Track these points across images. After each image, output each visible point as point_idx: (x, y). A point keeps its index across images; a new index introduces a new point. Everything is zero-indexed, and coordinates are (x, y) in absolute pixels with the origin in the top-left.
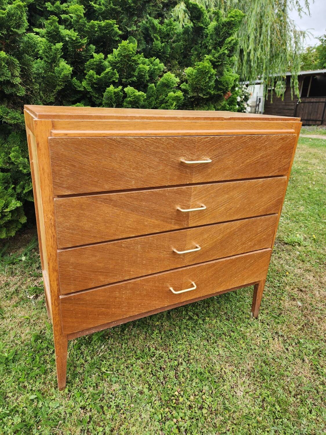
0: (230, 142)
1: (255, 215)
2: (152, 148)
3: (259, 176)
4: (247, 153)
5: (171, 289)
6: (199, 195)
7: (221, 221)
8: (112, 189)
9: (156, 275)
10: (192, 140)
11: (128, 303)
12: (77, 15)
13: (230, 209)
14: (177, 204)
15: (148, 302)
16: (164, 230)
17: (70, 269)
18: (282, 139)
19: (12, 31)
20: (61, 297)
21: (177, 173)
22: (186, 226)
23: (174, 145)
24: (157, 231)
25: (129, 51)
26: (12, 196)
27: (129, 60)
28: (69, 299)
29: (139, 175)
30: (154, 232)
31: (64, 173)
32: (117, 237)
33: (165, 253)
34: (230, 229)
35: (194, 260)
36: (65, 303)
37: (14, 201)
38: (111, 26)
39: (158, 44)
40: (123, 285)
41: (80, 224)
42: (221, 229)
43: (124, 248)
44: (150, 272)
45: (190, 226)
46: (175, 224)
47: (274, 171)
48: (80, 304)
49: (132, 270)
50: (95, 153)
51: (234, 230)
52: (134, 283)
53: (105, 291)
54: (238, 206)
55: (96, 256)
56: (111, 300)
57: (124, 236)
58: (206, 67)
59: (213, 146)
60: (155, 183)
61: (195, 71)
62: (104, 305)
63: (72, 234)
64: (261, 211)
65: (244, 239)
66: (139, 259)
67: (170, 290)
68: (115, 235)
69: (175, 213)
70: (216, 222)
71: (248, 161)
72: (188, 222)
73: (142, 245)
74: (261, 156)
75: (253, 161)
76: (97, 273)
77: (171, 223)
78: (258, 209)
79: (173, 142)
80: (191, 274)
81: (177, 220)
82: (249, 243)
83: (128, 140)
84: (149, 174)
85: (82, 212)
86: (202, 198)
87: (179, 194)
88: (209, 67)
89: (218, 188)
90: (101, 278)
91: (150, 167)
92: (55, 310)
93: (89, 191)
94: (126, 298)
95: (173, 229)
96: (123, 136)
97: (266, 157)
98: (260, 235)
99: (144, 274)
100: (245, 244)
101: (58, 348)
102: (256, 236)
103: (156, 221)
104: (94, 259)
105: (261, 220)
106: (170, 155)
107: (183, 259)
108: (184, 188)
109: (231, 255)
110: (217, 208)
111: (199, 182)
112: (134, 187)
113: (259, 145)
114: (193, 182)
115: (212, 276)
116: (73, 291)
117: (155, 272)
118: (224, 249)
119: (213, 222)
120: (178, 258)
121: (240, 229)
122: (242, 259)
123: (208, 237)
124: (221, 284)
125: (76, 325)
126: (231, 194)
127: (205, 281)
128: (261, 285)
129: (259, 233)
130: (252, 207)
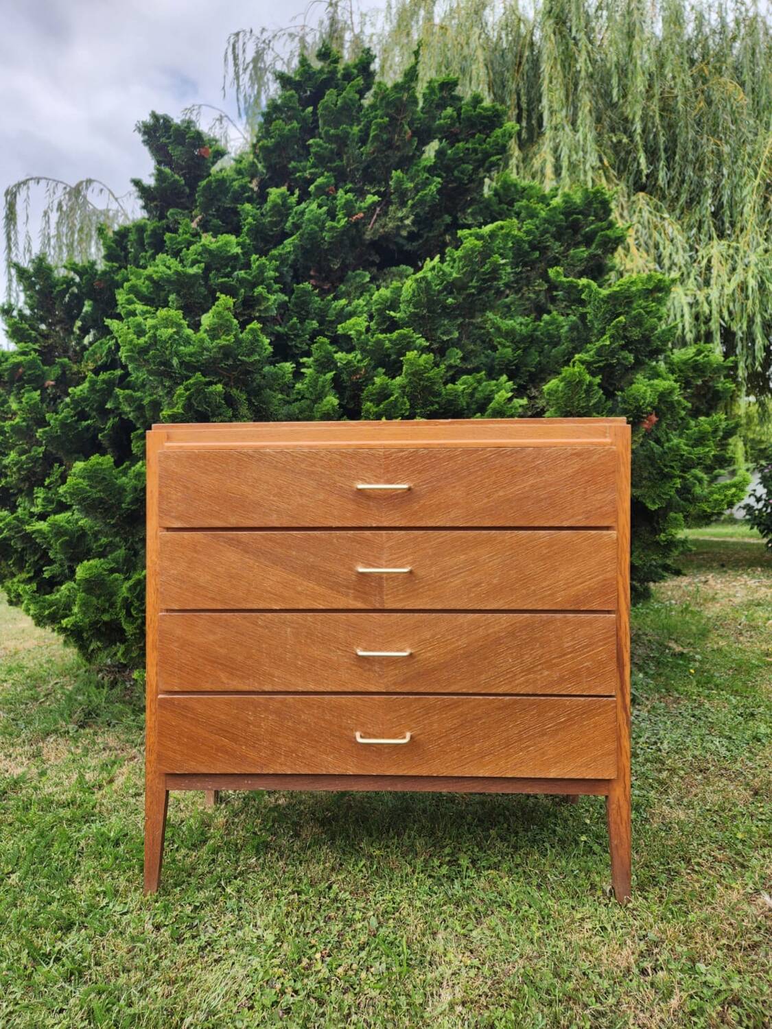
0: (450, 458)
1: (546, 608)
3: (536, 524)
4: (494, 478)
5: (358, 734)
6: (398, 549)
7: (458, 608)
8: (241, 525)
10: (373, 455)
11: (271, 741)
13: (477, 585)
14: (356, 562)
15: (311, 751)
16: (335, 606)
17: (174, 646)
18: (578, 454)
20: (160, 696)
21: (352, 506)
22: (378, 606)
23: (341, 462)
24: (321, 607)
28: (171, 702)
29: (284, 506)
30: (315, 607)
31: (174, 497)
32: (249, 606)
33: (340, 653)
34: (487, 629)
35: (405, 682)
36: (165, 709)
40: (261, 700)
41: (192, 574)
42: (462, 625)
43: (262, 627)
44: (312, 687)
45: (388, 606)
46: (355, 598)
47: (573, 516)
48: (187, 717)
49: (276, 673)
50: (216, 471)
51: (495, 632)
52: (281, 702)
53: (228, 703)
54: (495, 581)
55: (215, 633)
56: (240, 725)
57: (261, 607)
58: (575, 374)
59: (417, 464)
60: (312, 520)
61: (562, 384)
62: (227, 732)
63: (180, 588)
64: (559, 601)
65: (528, 659)
66: (289, 655)
68: (245, 600)
69: (354, 578)
70: (447, 607)
71: (501, 493)
72: (382, 598)
73: (295, 628)
74: (532, 486)
75: (512, 493)
76: (215, 665)
77: (347, 595)
78: (549, 595)
79: (339, 457)
80: (403, 712)
81: (359, 591)
82: (546, 673)
83: (265, 454)
84: (302, 506)
85: (195, 555)
86: (406, 556)
87: (359, 543)
88: (581, 373)
89: (440, 540)
90: (223, 676)
91: (301, 495)
92: (152, 718)
94: (266, 730)
95: (351, 607)
97: (545, 487)
98: (573, 658)
99: (300, 689)
100: (535, 672)
101: (149, 800)
102: (560, 657)
103: (316, 587)
104: (212, 637)
105: (567, 622)
106: (337, 478)
107: (380, 676)
108: (368, 533)
109: (500, 691)
110: (446, 579)
111: (397, 524)
112: (277, 524)
113: (520, 464)
114: (385, 524)
115: (455, 729)
116: (177, 689)
117: (322, 689)
118: (480, 673)
119: (439, 607)
120: (369, 670)
121: (512, 634)
122: (530, 705)
123: (433, 636)
124: (482, 757)
125: (179, 758)
126: (473, 554)
127: (440, 738)
128: (616, 801)
129: (569, 653)
130: (533, 588)
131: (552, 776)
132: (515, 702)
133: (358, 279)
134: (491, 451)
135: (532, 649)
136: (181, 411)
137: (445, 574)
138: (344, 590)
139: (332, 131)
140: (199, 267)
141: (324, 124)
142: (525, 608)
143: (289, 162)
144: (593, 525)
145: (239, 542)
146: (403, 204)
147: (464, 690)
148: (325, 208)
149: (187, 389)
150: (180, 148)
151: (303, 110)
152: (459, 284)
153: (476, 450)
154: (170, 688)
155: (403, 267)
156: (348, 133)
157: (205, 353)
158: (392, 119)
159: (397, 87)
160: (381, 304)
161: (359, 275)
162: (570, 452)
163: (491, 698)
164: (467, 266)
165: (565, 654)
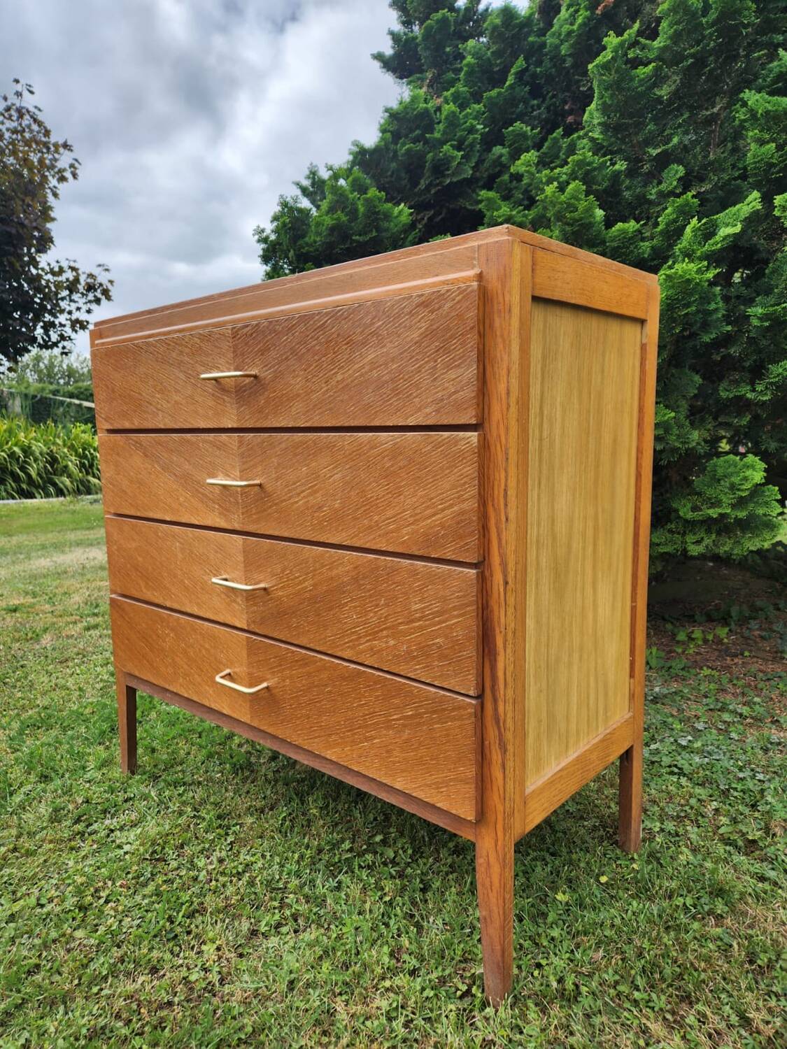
1: (391, 548)
3: (377, 423)
7: (303, 537)
8: (140, 426)
10: (223, 334)
11: (173, 660)
13: (320, 508)
14: (218, 470)
18: (427, 303)
21: (212, 403)
22: (237, 526)
24: (197, 522)
29: (166, 404)
30: (192, 521)
34: (331, 569)
36: (114, 608)
41: (118, 479)
42: (307, 560)
43: (160, 538)
46: (220, 515)
47: (419, 409)
48: (125, 619)
49: (173, 589)
51: (339, 576)
52: (177, 620)
54: (337, 505)
55: (134, 540)
56: (154, 637)
57: (158, 516)
59: (260, 342)
60: (184, 420)
64: (404, 538)
65: (373, 618)
66: (179, 572)
68: (149, 508)
70: (293, 535)
71: (339, 377)
72: (238, 516)
73: (181, 542)
74: (371, 363)
75: (350, 376)
76: (137, 572)
77: (213, 510)
78: (395, 530)
80: (261, 657)
81: (221, 506)
82: (392, 643)
84: (177, 402)
86: (257, 465)
87: (219, 448)
90: (142, 585)
91: (176, 390)
94: (169, 647)
95: (217, 525)
97: (386, 364)
98: (421, 628)
99: (188, 610)
100: (380, 638)
102: (408, 623)
103: (191, 499)
104: (133, 544)
106: (200, 368)
107: (243, 609)
109: (345, 654)
110: (290, 498)
111: (247, 425)
113: (359, 330)
114: (238, 425)
115: (304, 691)
116: (119, 591)
118: (326, 627)
119: (286, 534)
120: (234, 601)
121: (356, 581)
122: (375, 683)
123: (283, 571)
124: (328, 735)
126: (314, 465)
128: (484, 853)
129: (419, 619)
130: (376, 518)
132: (360, 673)
135: (377, 606)
137: (289, 492)
138: (210, 504)
144: (445, 422)
145: (141, 445)
147: (311, 646)
154: (115, 589)
162: (417, 301)
163: (337, 661)
165: (413, 621)
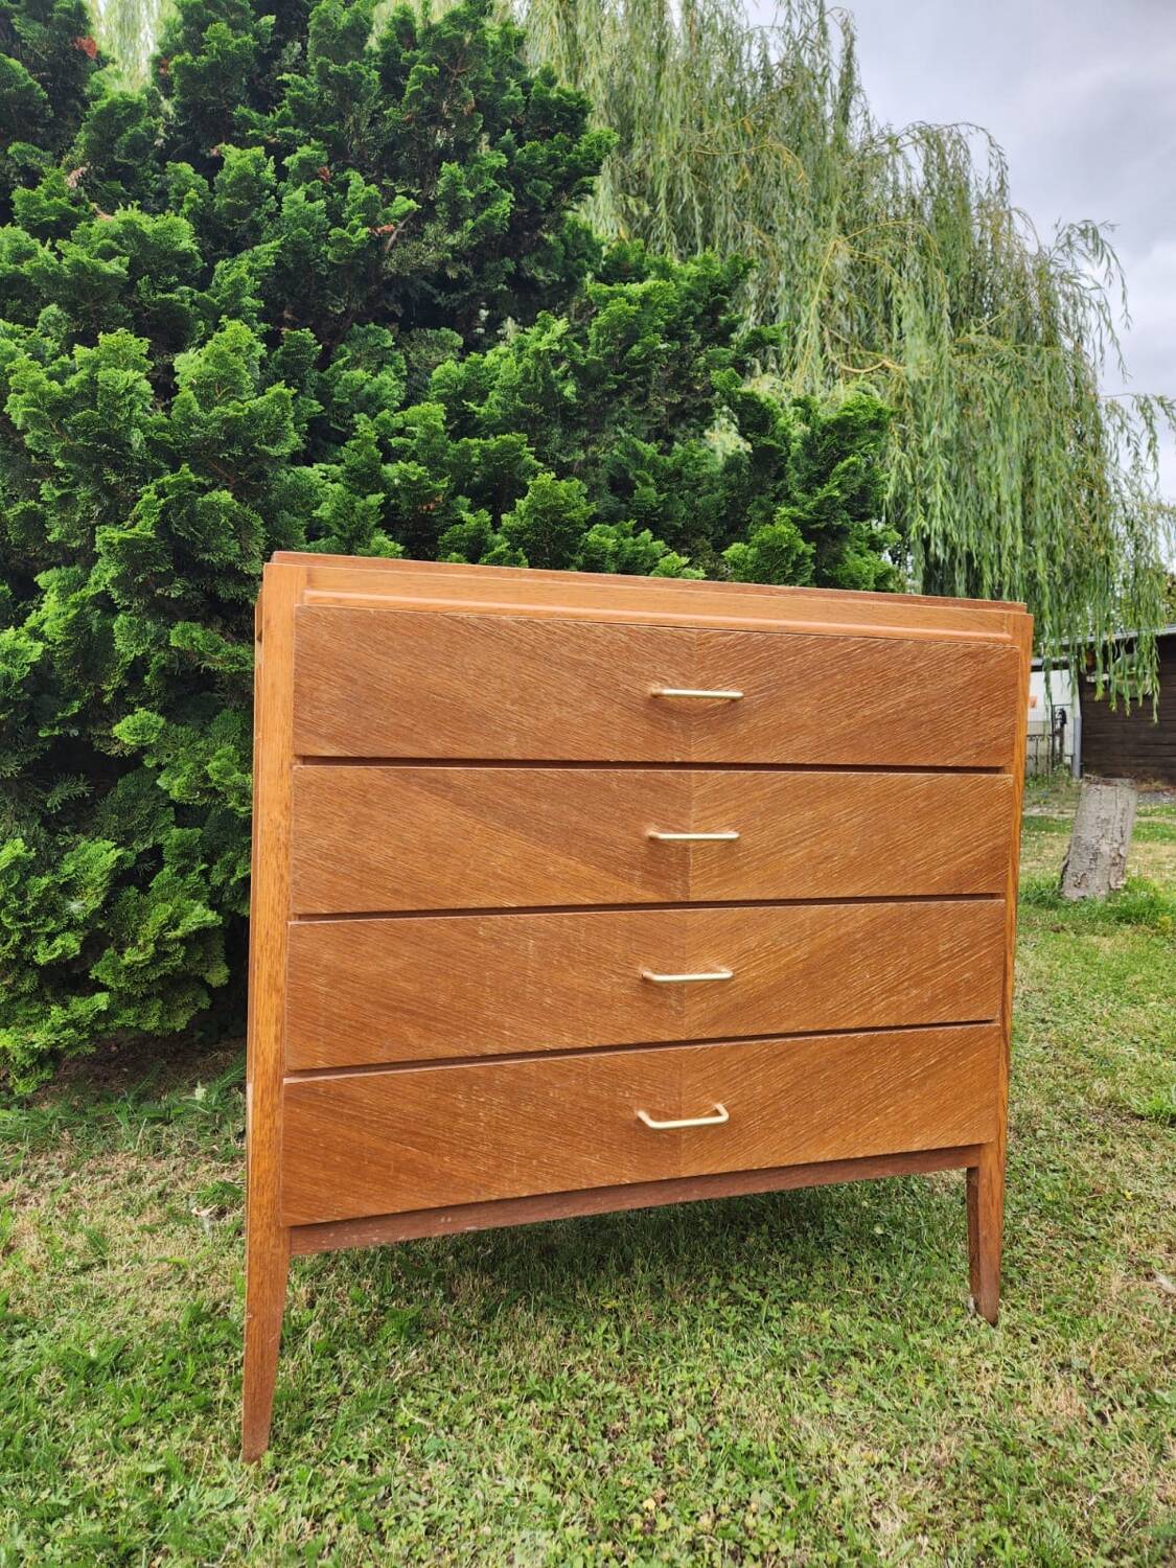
0: (798, 651)
1: (919, 892)
2: (564, 650)
3: (912, 762)
4: (858, 688)
5: (643, 1115)
6: (715, 800)
7: (798, 896)
8: (451, 755)
9: (591, 1056)
10: (679, 638)
11: (497, 1143)
12: (427, 427)
13: (828, 859)
14: (648, 820)
15: (564, 1153)
16: (610, 899)
17: (319, 984)
18: (972, 655)
19: (254, 450)
20: (286, 1081)
21: (643, 726)
22: (679, 897)
23: (628, 648)
24: (588, 901)
25: (556, 498)
26: (195, 895)
27: (555, 522)
28: (311, 1090)
29: (528, 722)
30: (576, 901)
31: (325, 697)
32: (462, 903)
33: (615, 979)
34: (837, 929)
35: (715, 1022)
36: (299, 1104)
37: (199, 909)
38: (513, 448)
39: (648, 494)
40: (480, 1072)
41: (359, 846)
42: (802, 924)
43: (483, 940)
44: (567, 1041)
45: (694, 897)
46: (644, 884)
47: (960, 752)
48: (342, 1115)
49: (508, 1021)
50: (408, 650)
51: (848, 934)
52: (515, 1071)
53: (420, 1082)
54: (853, 853)
55: (397, 956)
56: (441, 1120)
57: (484, 904)
58: (781, 536)
59: (748, 657)
60: (575, 749)
61: (754, 550)
62: (417, 1134)
63: (333, 873)
64: (936, 881)
65: (891, 972)
66: (530, 988)
67: (639, 1120)
68: (456, 893)
69: (642, 849)
70: (783, 896)
71: (867, 712)
72: (686, 883)
73: (541, 939)
74: (909, 701)
75: (880, 713)
76: (398, 1015)
77: (631, 880)
78: (924, 873)
79: (625, 639)
80: (711, 1071)
81: (649, 872)
82: (915, 992)
83: (498, 624)
84: (559, 721)
85: (365, 810)
86: (726, 812)
87: (651, 790)
88: (791, 536)
89: (778, 785)
90: (411, 1034)
91: (560, 703)
92: (262, 1127)
93: (388, 754)
94: (487, 1123)
95: (636, 900)
96: (484, 617)
97: (926, 704)
98: (950, 967)
99: (548, 1046)
100: (899, 993)
101: (257, 1279)
102: (934, 967)
103: (582, 868)
104: (391, 963)
105: (944, 913)
106: (620, 676)
107: (678, 1012)
108: (667, 772)
109: (851, 1025)
110: (781, 851)
111: (713, 759)
112: (515, 755)
113: (895, 667)
114: (694, 758)
115: (787, 1091)
116: (321, 1064)
117: (583, 1044)
118: (824, 1000)
119: (771, 896)
120: (661, 1005)
121: (871, 935)
122: (893, 1043)
123: (760, 944)
124: (824, 1131)
125: (324, 1193)
126: (823, 809)
127: (764, 1109)
128: (987, 1174)
129: (946, 960)
130: (903, 862)
131: (915, 1147)
132: (872, 1041)
133: (371, 340)
134: (856, 643)
135: (898, 957)
136: (150, 534)
137: (779, 843)
138: (626, 870)
139: (333, 68)
140: (120, 264)
141: (318, 52)
142: (891, 893)
143: (233, 106)
145: (449, 786)
146: (454, 225)
147: (802, 1028)
148: (321, 203)
149: (161, 494)
150: (38, 26)
151: (256, 18)
152: (594, 371)
153: (836, 640)
154: (307, 1064)
155: (445, 331)
156: (362, 77)
157: (194, 428)
158: (443, 71)
159: (453, 17)
160: (448, 386)
161: (371, 332)
162: (961, 651)
163: (839, 1036)
164: (609, 344)
165: (940, 963)
